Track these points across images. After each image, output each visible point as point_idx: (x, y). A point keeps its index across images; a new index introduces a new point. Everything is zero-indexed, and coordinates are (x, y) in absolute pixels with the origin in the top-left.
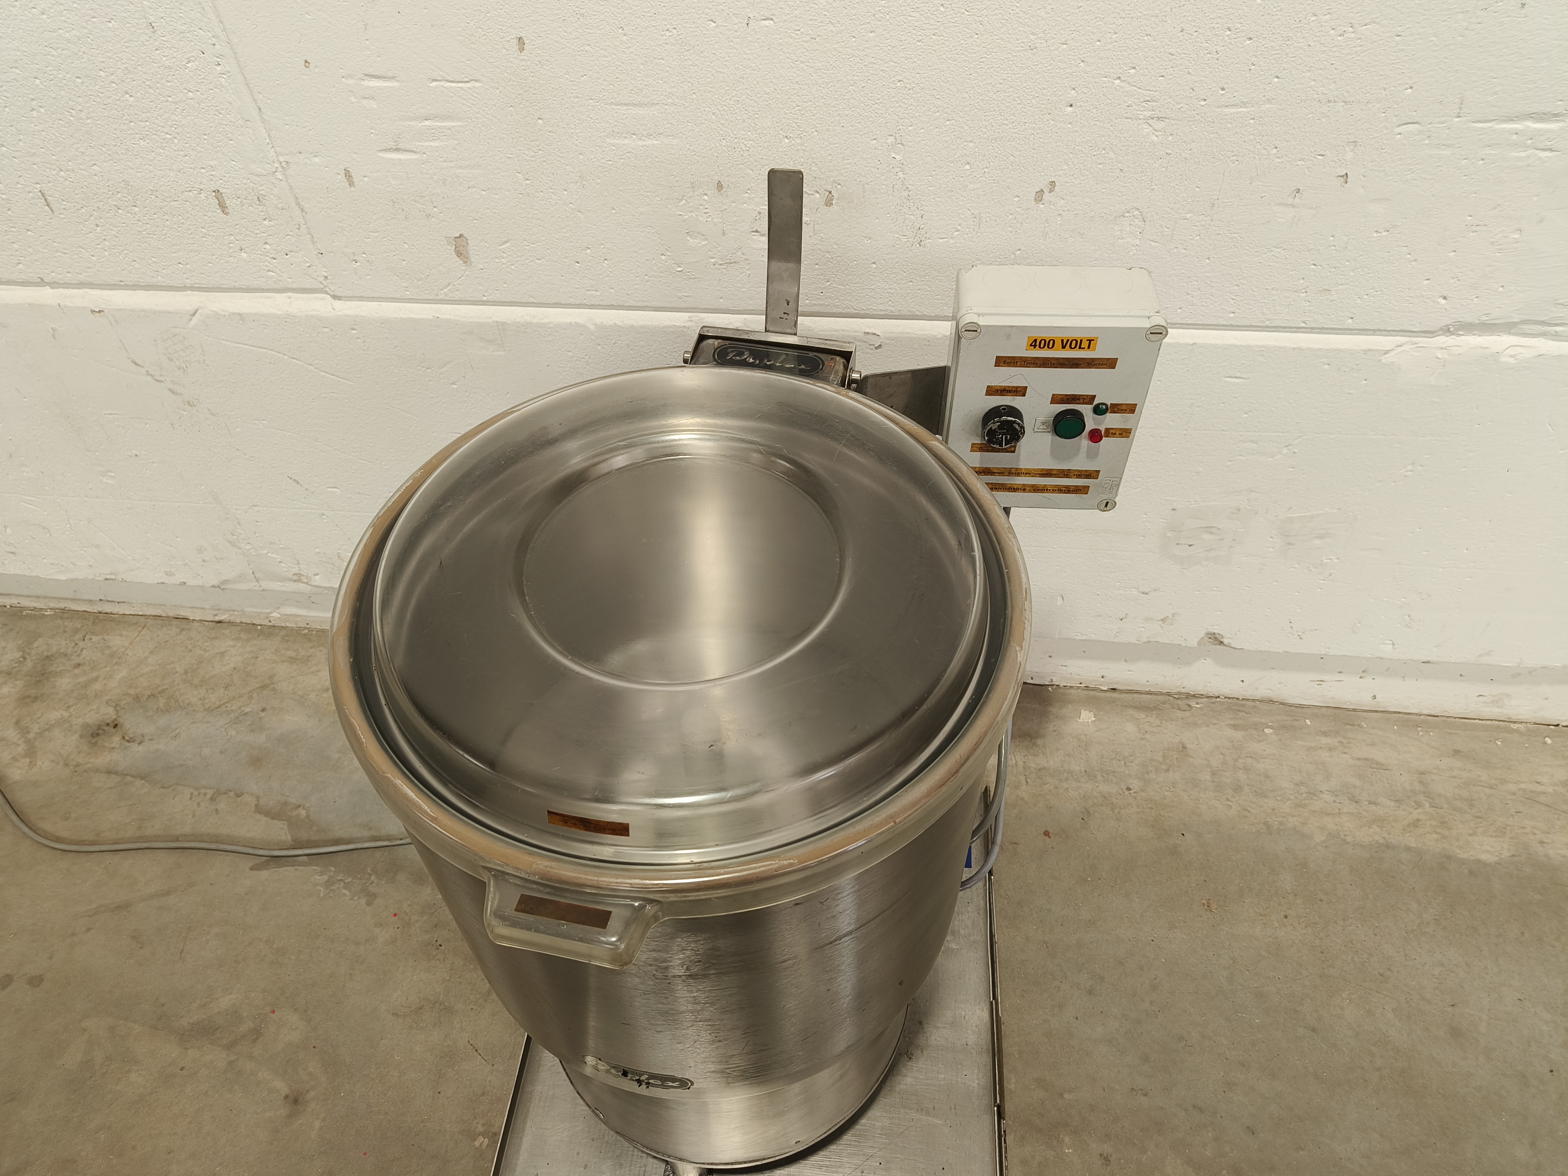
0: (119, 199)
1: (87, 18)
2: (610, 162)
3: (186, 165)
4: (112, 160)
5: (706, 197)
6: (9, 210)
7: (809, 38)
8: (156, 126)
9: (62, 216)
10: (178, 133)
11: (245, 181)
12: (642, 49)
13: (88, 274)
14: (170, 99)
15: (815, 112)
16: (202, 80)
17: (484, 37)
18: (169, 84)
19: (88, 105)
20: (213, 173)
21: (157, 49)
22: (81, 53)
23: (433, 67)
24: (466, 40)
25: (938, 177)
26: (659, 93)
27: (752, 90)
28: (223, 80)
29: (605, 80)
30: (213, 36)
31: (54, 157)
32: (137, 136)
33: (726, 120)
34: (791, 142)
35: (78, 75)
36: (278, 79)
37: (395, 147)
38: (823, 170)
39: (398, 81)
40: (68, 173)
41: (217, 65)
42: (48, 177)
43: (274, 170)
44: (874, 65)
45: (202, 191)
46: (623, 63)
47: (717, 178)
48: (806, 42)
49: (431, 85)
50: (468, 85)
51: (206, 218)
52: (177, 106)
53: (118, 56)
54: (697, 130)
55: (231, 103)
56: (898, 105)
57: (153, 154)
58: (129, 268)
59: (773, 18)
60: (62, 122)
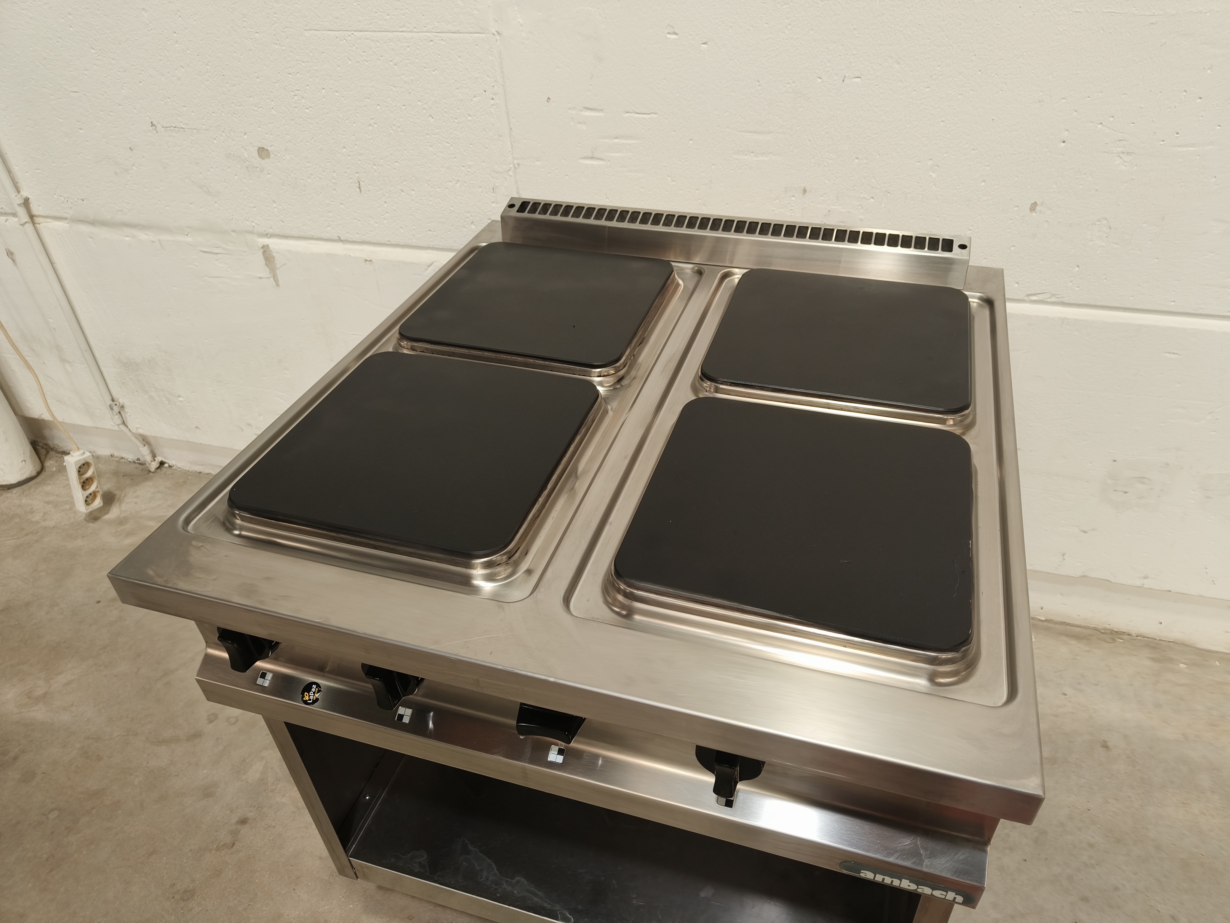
0: (405, 185)
2: (732, 171)
4: (408, 159)
5: (793, 198)
6: (335, 190)
7: (885, 90)
8: (442, 138)
9: (366, 195)
10: (454, 143)
11: (487, 176)
12: (769, 95)
13: (369, 235)
14: (456, 121)
16: (479, 109)
17: (667, 85)
18: (458, 111)
19: (405, 123)
20: (469, 170)
21: (458, 89)
22: (411, 90)
23: (629, 104)
25: (961, 190)
26: (775, 125)
27: (839, 125)
28: (493, 109)
29: (740, 115)
30: (495, 81)
31: (373, 156)
32: (429, 144)
34: (860, 161)
35: (404, 104)
36: (528, 109)
37: (591, 156)
38: (879, 182)
39: (604, 112)
40: (378, 167)
41: (492, 100)
42: (365, 169)
43: (508, 169)
44: (927, 110)
45: (459, 182)
46: (755, 104)
47: (803, 185)
48: (883, 93)
49: (625, 115)
50: (649, 116)
51: (456, 200)
52: (459, 125)
54: (796, 151)
55: (493, 124)
56: (940, 138)
57: (435, 156)
58: (396, 232)
59: (862, 77)
60: (385, 134)
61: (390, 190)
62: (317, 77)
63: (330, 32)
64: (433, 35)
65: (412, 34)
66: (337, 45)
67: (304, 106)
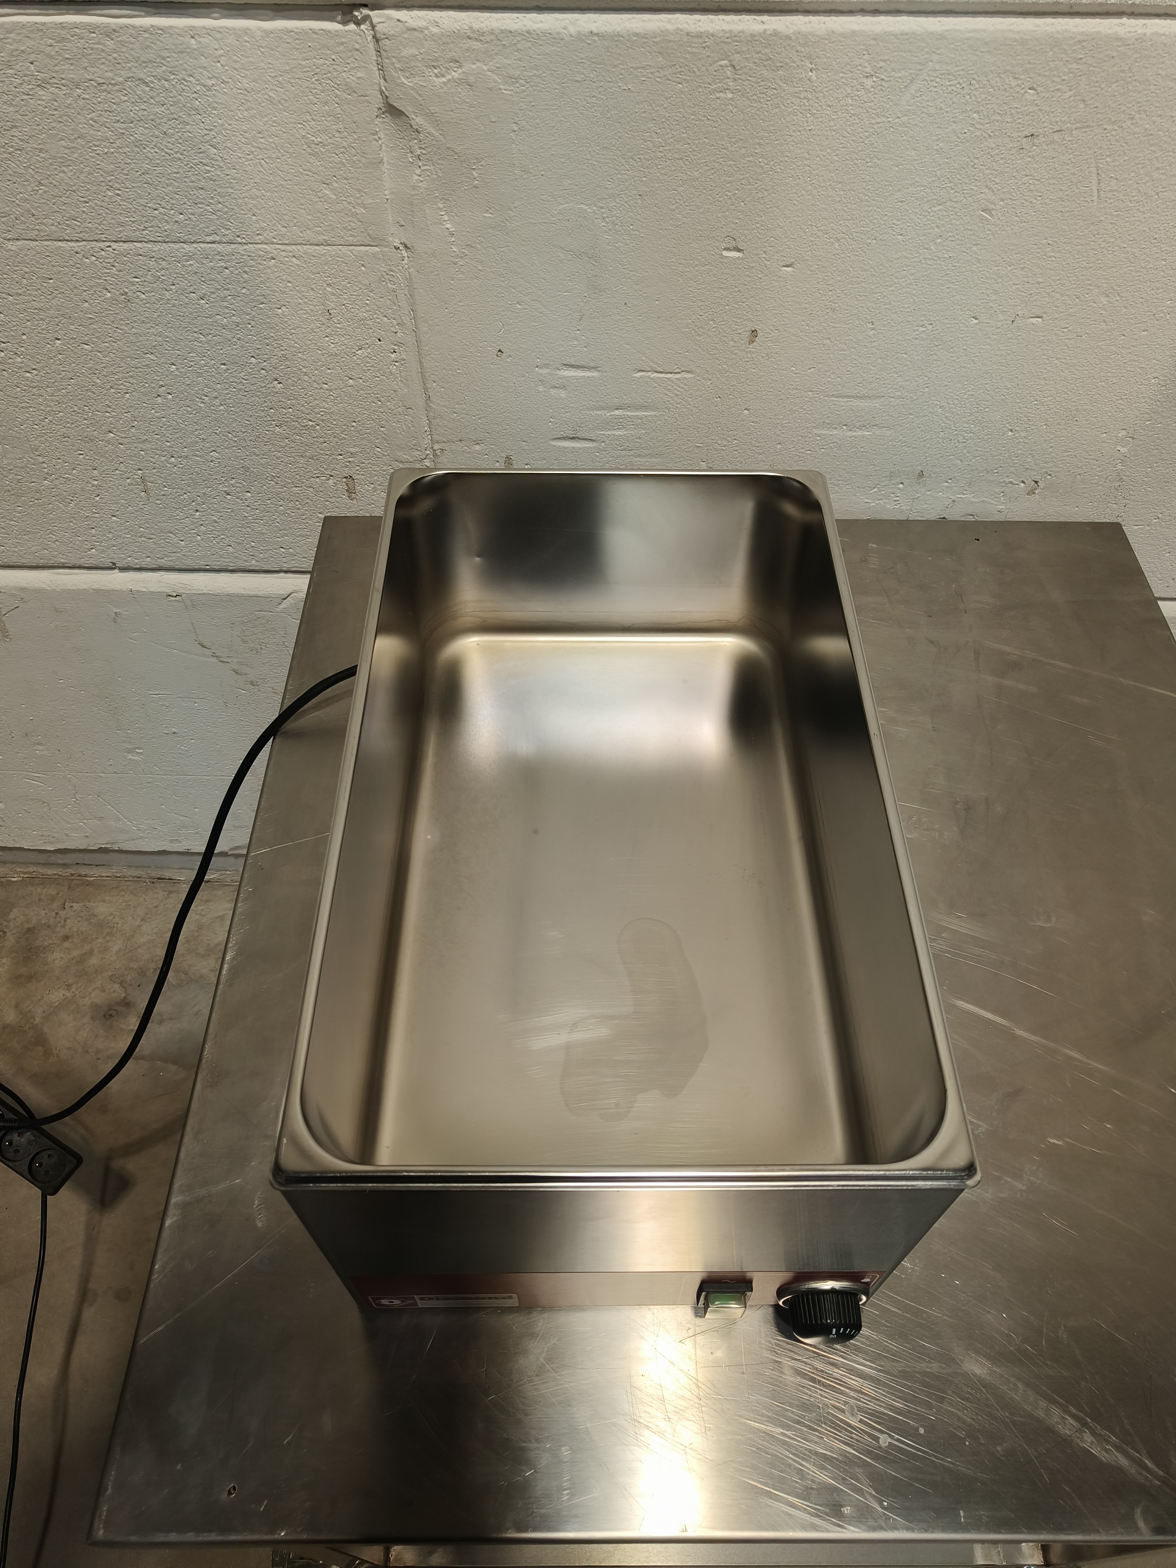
0: (232, 485)
1: (254, 304)
2: (809, 452)
3: (322, 452)
4: (236, 447)
5: (901, 486)
6: (99, 495)
7: (1075, 335)
8: (300, 413)
9: (159, 502)
10: (323, 421)
11: (385, 468)
12: (886, 343)
13: (170, 559)
14: (325, 386)
15: (1053, 406)
16: (369, 368)
17: (714, 330)
18: (329, 371)
19: (226, 392)
20: (350, 459)
21: (327, 336)
22: (235, 340)
23: (644, 358)
24: (693, 332)
25: (1158, 469)
26: (889, 386)
27: (992, 386)
28: (395, 367)
29: (833, 373)
30: (398, 324)
31: (169, 444)
32: (274, 423)
33: (953, 413)
34: (1014, 435)
35: (223, 362)
36: (460, 368)
37: (571, 436)
38: (1038, 462)
39: (599, 371)
40: (180, 460)
41: (392, 353)
42: (154, 463)
44: (1134, 363)
45: (332, 478)
46: (860, 356)
47: (920, 468)
48: (1070, 339)
49: (635, 375)
50: (678, 376)
51: (328, 503)
52: (331, 393)
53: (279, 342)
54: (917, 422)
55: (395, 391)
56: (1144, 401)
57: (286, 441)
58: (221, 553)
59: (1044, 315)
60: (189, 409)
61: (205, 494)
62: (42, 320)
63: (60, 244)
64: (276, 249)
65: (233, 246)
66: (78, 266)
67: (20, 368)
